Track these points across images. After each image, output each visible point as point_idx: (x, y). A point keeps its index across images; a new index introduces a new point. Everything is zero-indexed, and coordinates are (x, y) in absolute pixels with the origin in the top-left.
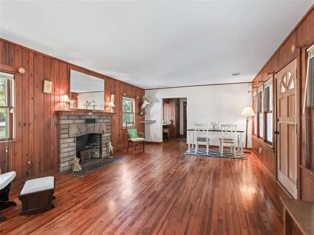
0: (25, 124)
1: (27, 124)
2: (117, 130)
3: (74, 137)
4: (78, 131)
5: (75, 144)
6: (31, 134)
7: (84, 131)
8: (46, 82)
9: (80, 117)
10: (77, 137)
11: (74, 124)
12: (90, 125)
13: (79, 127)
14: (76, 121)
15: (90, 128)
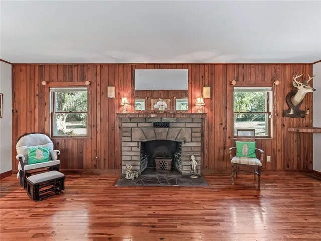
0: (94, 126)
1: (95, 126)
2: (217, 140)
3: (138, 142)
4: (144, 136)
5: (139, 149)
6: (98, 134)
7: (151, 136)
8: (109, 88)
9: (145, 120)
10: (142, 142)
11: (138, 127)
12: (160, 130)
13: (145, 131)
14: (140, 125)
15: (161, 133)
